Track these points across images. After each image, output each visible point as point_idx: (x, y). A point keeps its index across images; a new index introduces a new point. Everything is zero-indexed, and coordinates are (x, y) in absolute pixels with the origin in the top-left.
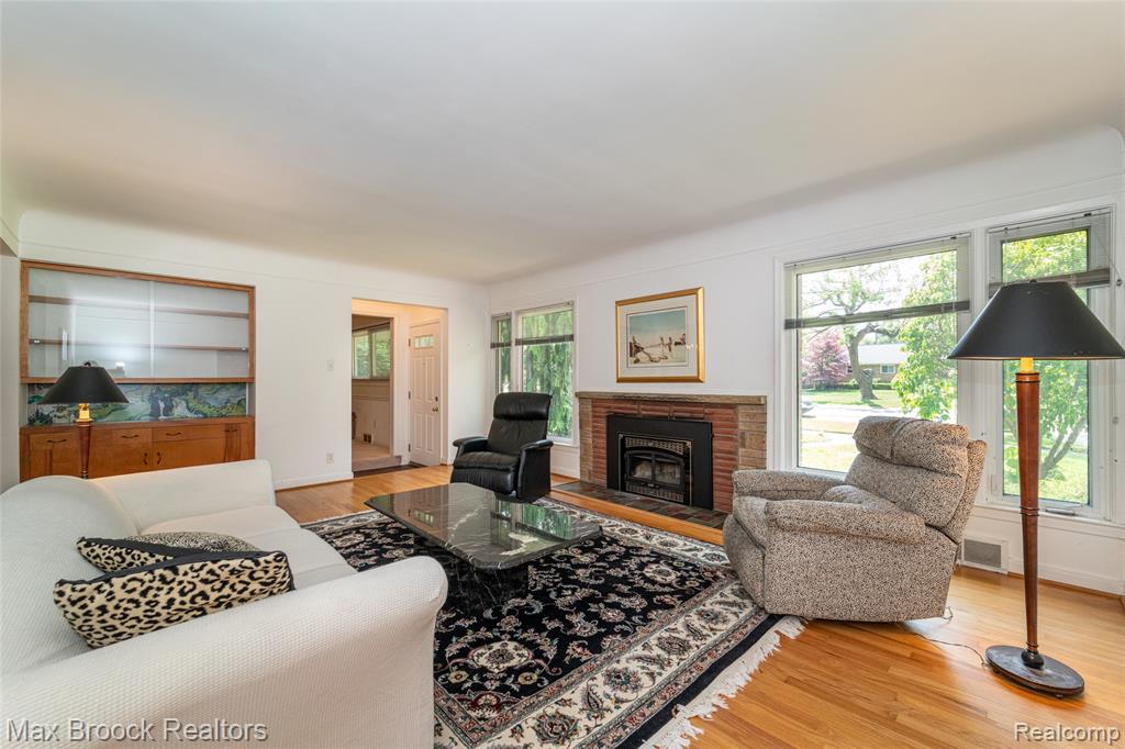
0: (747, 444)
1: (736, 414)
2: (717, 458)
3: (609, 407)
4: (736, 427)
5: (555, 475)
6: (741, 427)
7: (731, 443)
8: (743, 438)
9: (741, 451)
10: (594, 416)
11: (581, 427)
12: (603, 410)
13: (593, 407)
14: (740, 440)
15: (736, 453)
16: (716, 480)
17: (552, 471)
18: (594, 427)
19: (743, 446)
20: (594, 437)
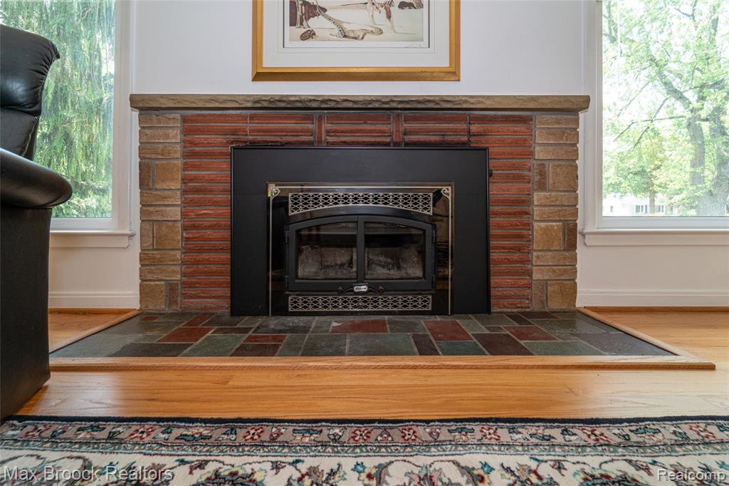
0: (550, 181)
1: (530, 129)
2: (497, 214)
3: (234, 132)
4: (531, 154)
5: (61, 312)
6: (539, 153)
7: (521, 186)
8: (542, 174)
9: (538, 197)
10: (188, 155)
11: (144, 183)
12: (221, 139)
13: (186, 132)
14: (537, 178)
15: (528, 202)
16: (494, 255)
17: (51, 306)
18: (185, 180)
19: (542, 186)
20: (186, 203)
